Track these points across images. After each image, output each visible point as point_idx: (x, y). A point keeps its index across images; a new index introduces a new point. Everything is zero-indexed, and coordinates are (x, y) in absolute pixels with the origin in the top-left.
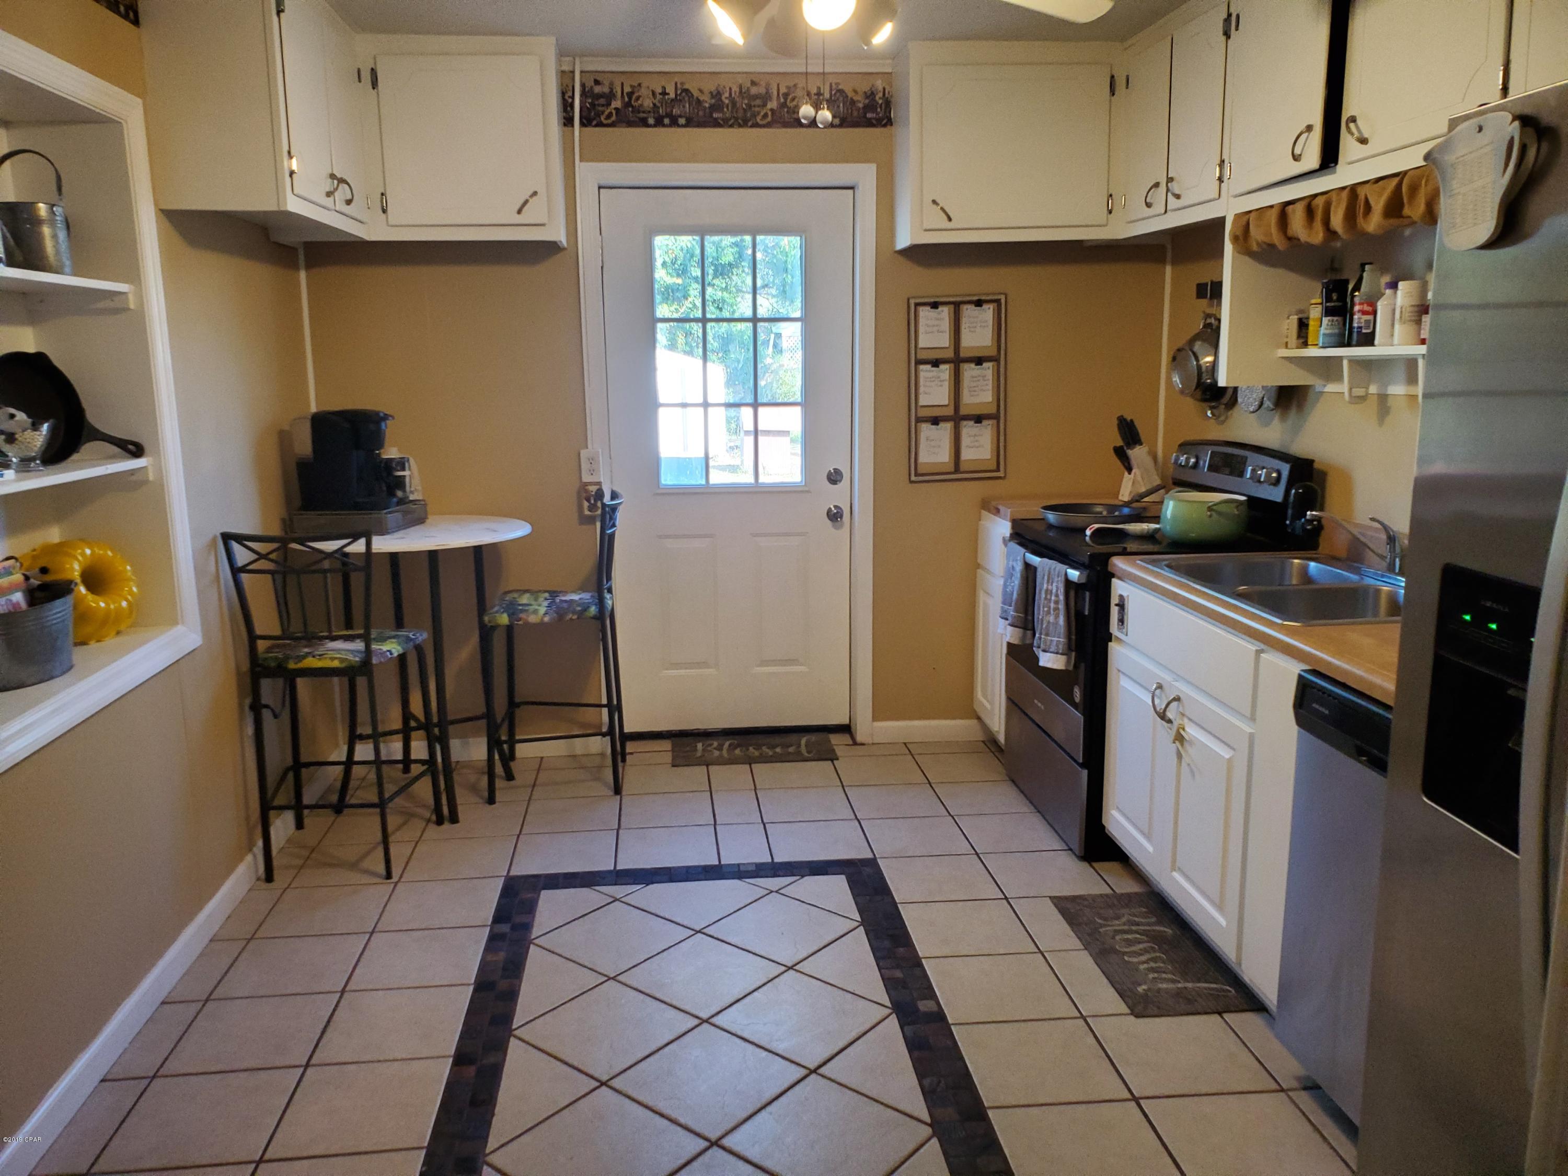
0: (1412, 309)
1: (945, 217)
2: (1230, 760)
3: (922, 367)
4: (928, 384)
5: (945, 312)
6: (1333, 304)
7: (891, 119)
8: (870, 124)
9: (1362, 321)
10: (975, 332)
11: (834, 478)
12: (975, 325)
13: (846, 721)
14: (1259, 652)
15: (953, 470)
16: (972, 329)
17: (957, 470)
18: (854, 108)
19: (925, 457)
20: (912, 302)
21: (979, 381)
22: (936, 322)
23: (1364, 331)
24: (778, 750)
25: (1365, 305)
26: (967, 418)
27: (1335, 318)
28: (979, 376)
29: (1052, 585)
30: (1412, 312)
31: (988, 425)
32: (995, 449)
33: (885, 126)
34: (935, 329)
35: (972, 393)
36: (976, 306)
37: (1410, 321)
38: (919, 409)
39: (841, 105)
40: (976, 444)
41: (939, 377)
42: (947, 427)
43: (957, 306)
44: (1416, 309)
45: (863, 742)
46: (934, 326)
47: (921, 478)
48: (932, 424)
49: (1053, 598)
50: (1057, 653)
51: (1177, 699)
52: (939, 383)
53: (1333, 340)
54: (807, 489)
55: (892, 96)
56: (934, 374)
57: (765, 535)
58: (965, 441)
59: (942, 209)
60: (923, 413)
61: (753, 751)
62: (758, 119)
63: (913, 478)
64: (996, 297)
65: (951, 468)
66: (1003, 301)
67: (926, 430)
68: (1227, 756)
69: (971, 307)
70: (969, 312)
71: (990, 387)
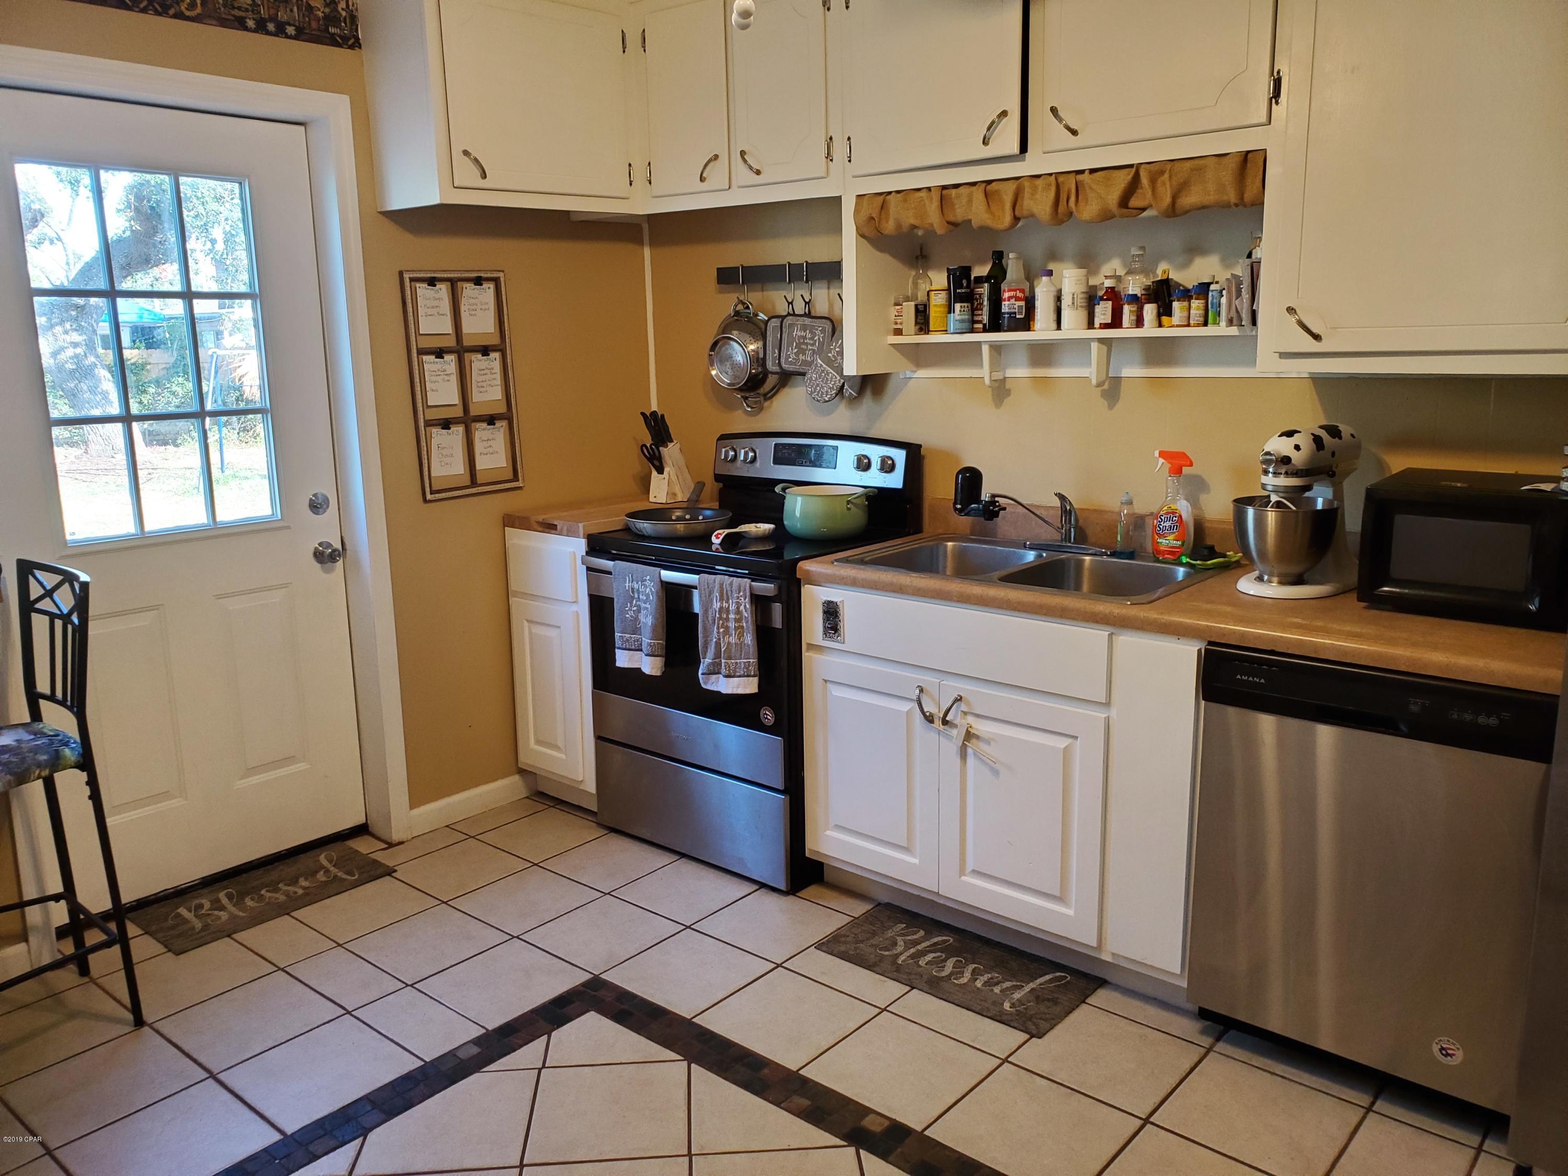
0: (1082, 296)
1: (478, 173)
2: (1066, 750)
3: (425, 358)
4: (433, 378)
5: (443, 289)
6: (963, 291)
7: (359, 39)
8: (333, 42)
9: (1016, 306)
10: (475, 315)
11: (317, 506)
12: (475, 307)
13: (361, 820)
14: (1111, 635)
15: (468, 483)
16: (473, 313)
17: (474, 482)
18: (312, 16)
19: (438, 470)
20: (407, 276)
21: (486, 374)
22: (436, 303)
23: (1018, 316)
24: (303, 883)
25: (1018, 291)
26: (479, 419)
27: (966, 304)
28: (487, 369)
29: (727, 602)
30: (1083, 298)
31: (502, 425)
32: (510, 456)
33: (351, 47)
34: (434, 311)
35: (481, 389)
36: (475, 284)
37: (1082, 307)
38: (427, 411)
39: (295, 9)
40: (490, 450)
41: (445, 371)
42: (458, 431)
43: (453, 283)
44: (1085, 296)
45: (401, 840)
46: (433, 307)
47: (438, 496)
48: (443, 428)
49: (732, 616)
50: (748, 676)
51: (959, 699)
52: (447, 378)
53: (966, 325)
54: (286, 524)
55: (357, 10)
56: (438, 366)
57: (233, 595)
58: (479, 447)
59: (476, 160)
60: (432, 415)
61: (269, 895)
62: (183, 7)
63: (429, 497)
64: (495, 275)
65: (467, 482)
66: (502, 279)
67: (438, 434)
68: (1063, 746)
69: (469, 286)
70: (468, 290)
71: (499, 382)
